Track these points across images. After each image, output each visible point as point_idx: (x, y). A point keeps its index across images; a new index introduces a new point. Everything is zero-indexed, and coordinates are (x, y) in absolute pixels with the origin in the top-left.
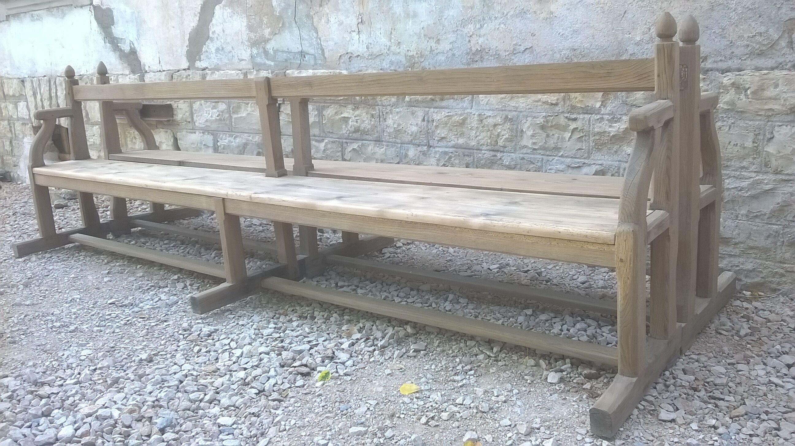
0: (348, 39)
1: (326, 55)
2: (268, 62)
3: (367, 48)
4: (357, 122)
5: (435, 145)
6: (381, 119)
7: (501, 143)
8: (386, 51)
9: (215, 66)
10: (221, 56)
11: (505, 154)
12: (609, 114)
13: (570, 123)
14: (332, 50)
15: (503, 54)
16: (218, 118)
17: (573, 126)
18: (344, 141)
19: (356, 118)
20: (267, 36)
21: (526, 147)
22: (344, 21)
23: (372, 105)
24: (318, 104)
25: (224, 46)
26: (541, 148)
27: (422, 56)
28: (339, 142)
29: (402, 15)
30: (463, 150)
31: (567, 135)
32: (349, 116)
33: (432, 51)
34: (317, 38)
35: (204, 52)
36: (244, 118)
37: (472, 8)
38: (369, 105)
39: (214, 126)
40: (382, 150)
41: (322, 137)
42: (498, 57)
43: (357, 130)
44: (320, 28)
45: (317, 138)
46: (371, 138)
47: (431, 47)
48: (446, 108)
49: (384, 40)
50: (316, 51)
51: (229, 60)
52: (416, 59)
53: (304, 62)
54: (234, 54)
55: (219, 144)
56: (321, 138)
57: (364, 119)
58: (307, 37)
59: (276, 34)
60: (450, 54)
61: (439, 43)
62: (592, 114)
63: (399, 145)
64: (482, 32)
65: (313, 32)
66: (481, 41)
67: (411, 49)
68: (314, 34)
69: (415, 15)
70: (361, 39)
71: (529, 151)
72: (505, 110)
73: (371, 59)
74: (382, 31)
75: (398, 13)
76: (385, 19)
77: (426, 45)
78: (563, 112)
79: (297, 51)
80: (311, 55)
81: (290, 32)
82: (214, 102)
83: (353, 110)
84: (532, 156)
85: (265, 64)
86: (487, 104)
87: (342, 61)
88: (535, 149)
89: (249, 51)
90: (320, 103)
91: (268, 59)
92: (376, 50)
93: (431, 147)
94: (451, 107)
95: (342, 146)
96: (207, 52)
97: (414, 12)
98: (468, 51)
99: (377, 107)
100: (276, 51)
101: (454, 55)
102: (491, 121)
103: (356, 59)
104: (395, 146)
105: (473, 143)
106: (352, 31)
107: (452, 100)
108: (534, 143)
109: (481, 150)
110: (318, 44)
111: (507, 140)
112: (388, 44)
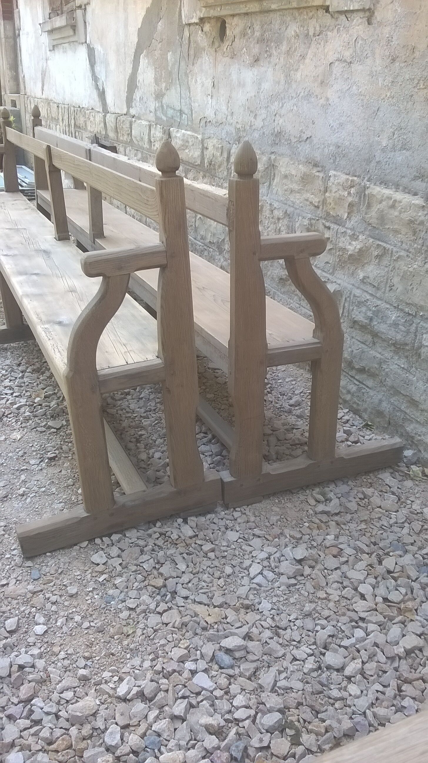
0: (206, 102)
1: (193, 116)
2: (162, 117)
3: (215, 114)
8: (225, 119)
9: (138, 114)
10: (142, 106)
12: (351, 229)
13: (326, 231)
14: (196, 112)
15: (293, 140)
20: (163, 90)
22: (205, 82)
25: (143, 96)
27: (244, 130)
29: (236, 83)
33: (251, 126)
34: (189, 97)
35: (134, 100)
37: (278, 83)
44: (192, 88)
47: (251, 122)
49: (224, 108)
50: (188, 111)
51: (145, 110)
52: (241, 133)
53: (181, 122)
54: (147, 105)
58: (184, 96)
59: (168, 89)
60: (262, 132)
61: (256, 119)
62: (340, 225)
64: (283, 112)
66: (281, 121)
67: (239, 122)
68: (188, 93)
69: (244, 85)
70: (212, 104)
72: (286, 204)
73: (216, 126)
74: (224, 98)
75: (234, 80)
76: (226, 85)
77: (248, 119)
78: (321, 217)
79: (178, 108)
80: (185, 114)
81: (175, 89)
83: (203, 176)
87: (201, 125)
89: (154, 104)
91: (162, 114)
92: (219, 117)
98: (273, 131)
99: (216, 178)
100: (167, 107)
103: (209, 124)
106: (208, 94)
110: (189, 104)
112: (226, 112)
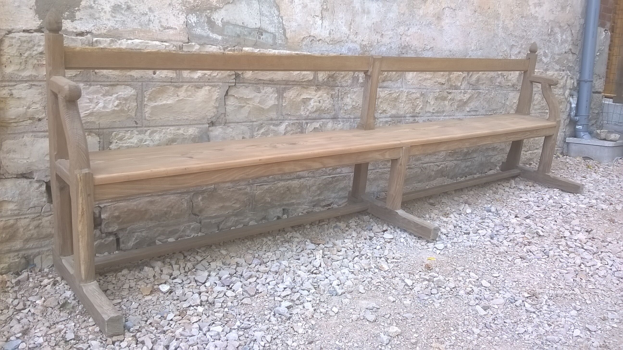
0: (311, 23)
1: (288, 35)
2: (215, 36)
3: (330, 34)
4: (320, 102)
5: (379, 116)
6: (339, 99)
7: (418, 110)
8: (346, 38)
9: (109, 31)
10: (124, 18)
11: (419, 118)
13: (449, 95)
14: (295, 31)
15: (419, 50)
16: (116, 108)
17: (450, 97)
18: (304, 121)
19: (319, 99)
20: (214, 3)
21: (429, 112)
22: (309, 4)
23: (332, 87)
24: (279, 86)
25: (132, 4)
26: (436, 113)
27: (371, 46)
28: (299, 123)
29: (360, 10)
30: (398, 119)
31: (446, 103)
32: (312, 97)
33: (378, 42)
34: (278, 16)
35: (85, 8)
36: (170, 107)
37: (403, 14)
38: (329, 86)
39: (104, 122)
40: (339, 125)
41: (280, 120)
42: (416, 51)
43: (318, 110)
44: (283, 6)
45: (274, 122)
46: (329, 116)
47: (378, 39)
48: (387, 88)
49: (344, 29)
50: (277, 30)
51: (141, 25)
52: (368, 48)
53: (261, 40)
54: (152, 18)
55: (113, 146)
56: (279, 122)
57: (325, 99)
58: (268, 14)
59: (229, 3)
60: (389, 46)
61: (382, 37)
63: (352, 120)
64: (409, 33)
65: (274, 9)
66: (408, 39)
67: (365, 40)
68: (276, 11)
69: (369, 13)
70: (324, 24)
71: (430, 114)
72: (420, 88)
73: (331, 44)
74: (344, 21)
75: (357, 7)
76: (347, 11)
77: (375, 37)
78: (446, 89)
79: (254, 26)
80: (270, 33)
81: (248, 5)
82: (107, 86)
83: (316, 91)
84: (431, 118)
85: (208, 37)
86: (412, 84)
87: (304, 43)
88: (433, 113)
89: (182, 18)
90: (281, 85)
91: (213, 32)
92: (337, 36)
93: (376, 118)
94: (390, 87)
95: (302, 127)
96: (91, 7)
97: (368, 9)
98: (400, 45)
99: (337, 88)
100: (226, 24)
101: (391, 47)
102: (414, 96)
103: (317, 42)
104: (349, 121)
105: (402, 113)
106: (316, 16)
107: (390, 82)
108: (434, 109)
109: (406, 117)
110: (279, 23)
111: (422, 108)
112: (348, 32)
